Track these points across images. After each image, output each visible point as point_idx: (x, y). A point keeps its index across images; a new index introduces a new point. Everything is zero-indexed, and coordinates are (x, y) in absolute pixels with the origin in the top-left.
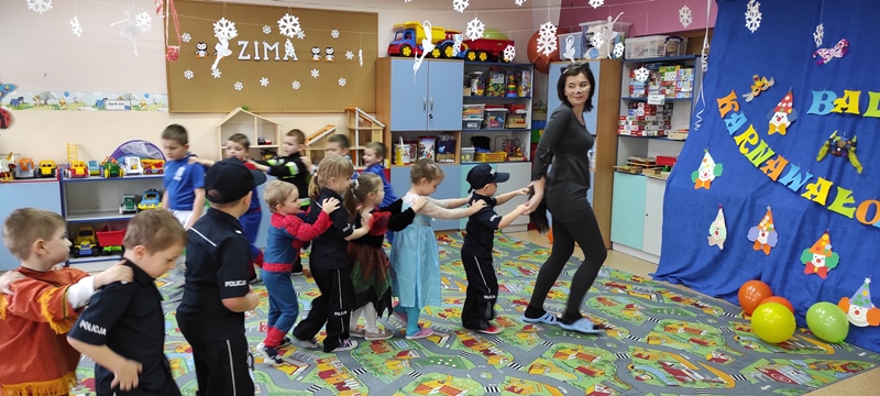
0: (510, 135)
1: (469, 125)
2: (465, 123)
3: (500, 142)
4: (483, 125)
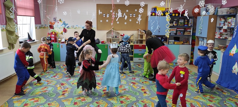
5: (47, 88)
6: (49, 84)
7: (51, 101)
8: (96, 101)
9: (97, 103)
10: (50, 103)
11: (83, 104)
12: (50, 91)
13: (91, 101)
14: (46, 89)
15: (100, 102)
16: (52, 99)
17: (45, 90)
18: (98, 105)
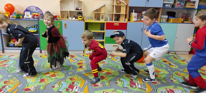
0: (185, 12)
1: (166, 6)
2: (164, 5)
3: (180, 15)
4: (173, 6)
5: (7, 61)
6: (10, 57)
7: (9, 78)
8: (70, 77)
9: (71, 79)
10: (8, 80)
11: (53, 81)
12: (10, 65)
13: (63, 77)
14: (5, 62)
15: (75, 78)
16: (11, 75)
17: (4, 64)
18: (72, 81)
